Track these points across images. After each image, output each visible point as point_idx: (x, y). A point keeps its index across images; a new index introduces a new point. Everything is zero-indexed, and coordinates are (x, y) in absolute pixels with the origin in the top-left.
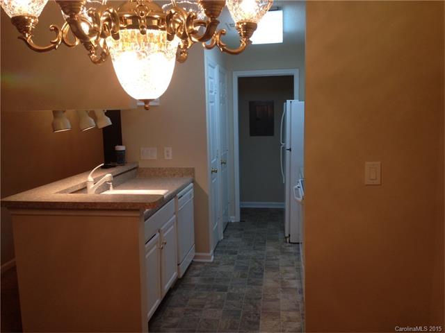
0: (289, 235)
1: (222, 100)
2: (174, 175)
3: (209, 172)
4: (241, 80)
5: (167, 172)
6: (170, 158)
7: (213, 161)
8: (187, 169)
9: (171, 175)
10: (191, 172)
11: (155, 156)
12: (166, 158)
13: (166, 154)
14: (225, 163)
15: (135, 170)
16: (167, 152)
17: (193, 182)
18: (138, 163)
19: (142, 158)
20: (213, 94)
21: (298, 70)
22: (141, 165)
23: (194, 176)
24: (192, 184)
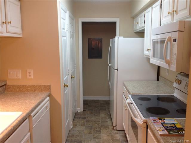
0: (116, 125)
1: (72, 36)
2: (35, 90)
3: (62, 87)
4: (84, 24)
5: (29, 89)
6: (32, 78)
7: (65, 79)
8: (45, 86)
9: (32, 90)
10: (48, 88)
11: (20, 76)
12: (28, 77)
13: (28, 74)
14: (74, 78)
15: (4, 87)
16: (30, 73)
17: (49, 96)
18: (6, 81)
19: (9, 78)
20: (65, 31)
21: (119, 19)
22: (9, 83)
23: (50, 91)
24: (48, 98)
